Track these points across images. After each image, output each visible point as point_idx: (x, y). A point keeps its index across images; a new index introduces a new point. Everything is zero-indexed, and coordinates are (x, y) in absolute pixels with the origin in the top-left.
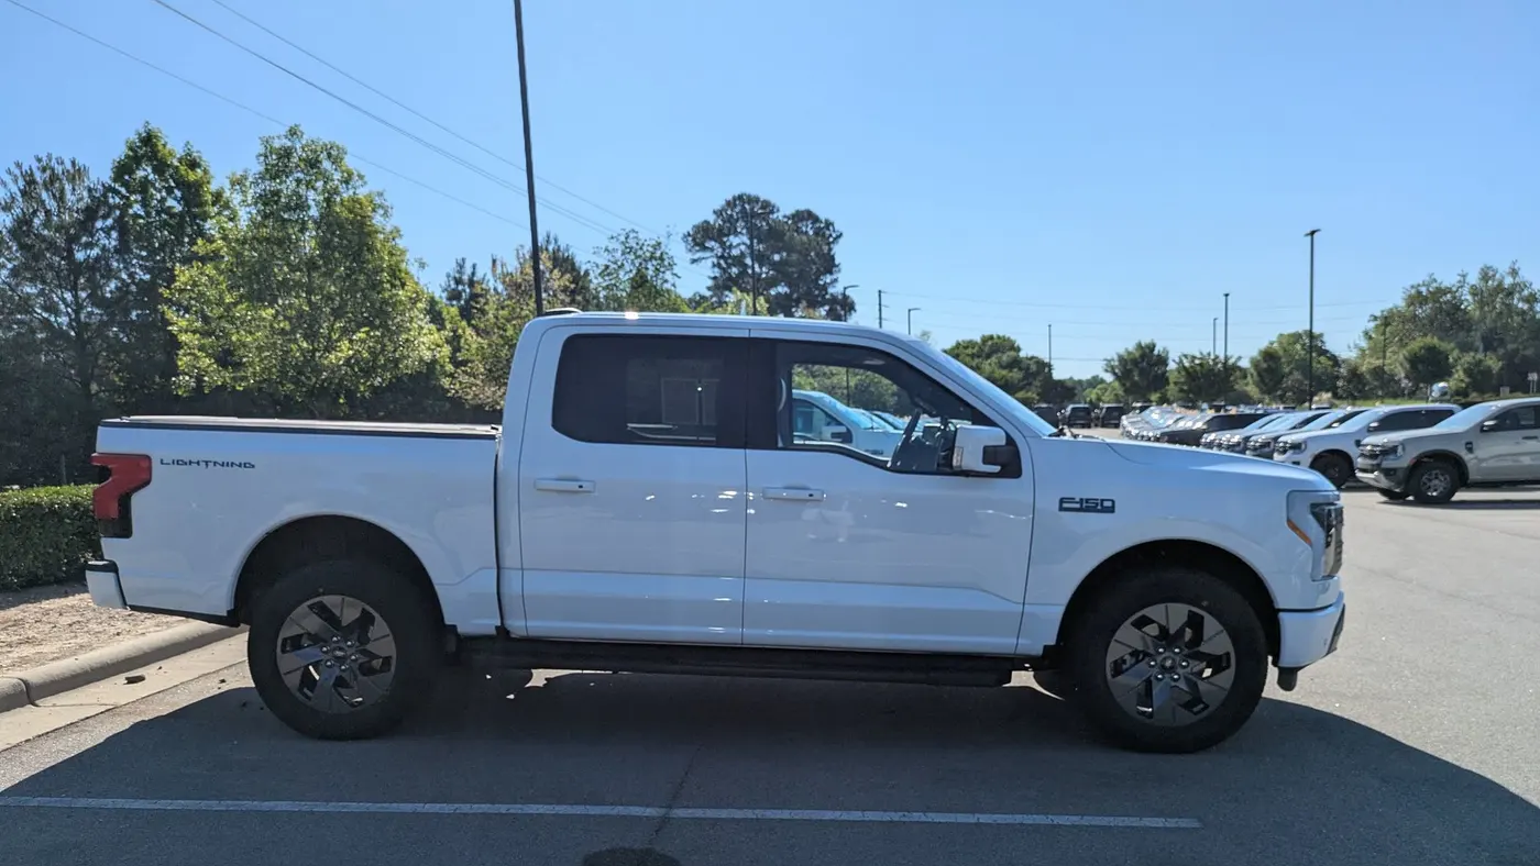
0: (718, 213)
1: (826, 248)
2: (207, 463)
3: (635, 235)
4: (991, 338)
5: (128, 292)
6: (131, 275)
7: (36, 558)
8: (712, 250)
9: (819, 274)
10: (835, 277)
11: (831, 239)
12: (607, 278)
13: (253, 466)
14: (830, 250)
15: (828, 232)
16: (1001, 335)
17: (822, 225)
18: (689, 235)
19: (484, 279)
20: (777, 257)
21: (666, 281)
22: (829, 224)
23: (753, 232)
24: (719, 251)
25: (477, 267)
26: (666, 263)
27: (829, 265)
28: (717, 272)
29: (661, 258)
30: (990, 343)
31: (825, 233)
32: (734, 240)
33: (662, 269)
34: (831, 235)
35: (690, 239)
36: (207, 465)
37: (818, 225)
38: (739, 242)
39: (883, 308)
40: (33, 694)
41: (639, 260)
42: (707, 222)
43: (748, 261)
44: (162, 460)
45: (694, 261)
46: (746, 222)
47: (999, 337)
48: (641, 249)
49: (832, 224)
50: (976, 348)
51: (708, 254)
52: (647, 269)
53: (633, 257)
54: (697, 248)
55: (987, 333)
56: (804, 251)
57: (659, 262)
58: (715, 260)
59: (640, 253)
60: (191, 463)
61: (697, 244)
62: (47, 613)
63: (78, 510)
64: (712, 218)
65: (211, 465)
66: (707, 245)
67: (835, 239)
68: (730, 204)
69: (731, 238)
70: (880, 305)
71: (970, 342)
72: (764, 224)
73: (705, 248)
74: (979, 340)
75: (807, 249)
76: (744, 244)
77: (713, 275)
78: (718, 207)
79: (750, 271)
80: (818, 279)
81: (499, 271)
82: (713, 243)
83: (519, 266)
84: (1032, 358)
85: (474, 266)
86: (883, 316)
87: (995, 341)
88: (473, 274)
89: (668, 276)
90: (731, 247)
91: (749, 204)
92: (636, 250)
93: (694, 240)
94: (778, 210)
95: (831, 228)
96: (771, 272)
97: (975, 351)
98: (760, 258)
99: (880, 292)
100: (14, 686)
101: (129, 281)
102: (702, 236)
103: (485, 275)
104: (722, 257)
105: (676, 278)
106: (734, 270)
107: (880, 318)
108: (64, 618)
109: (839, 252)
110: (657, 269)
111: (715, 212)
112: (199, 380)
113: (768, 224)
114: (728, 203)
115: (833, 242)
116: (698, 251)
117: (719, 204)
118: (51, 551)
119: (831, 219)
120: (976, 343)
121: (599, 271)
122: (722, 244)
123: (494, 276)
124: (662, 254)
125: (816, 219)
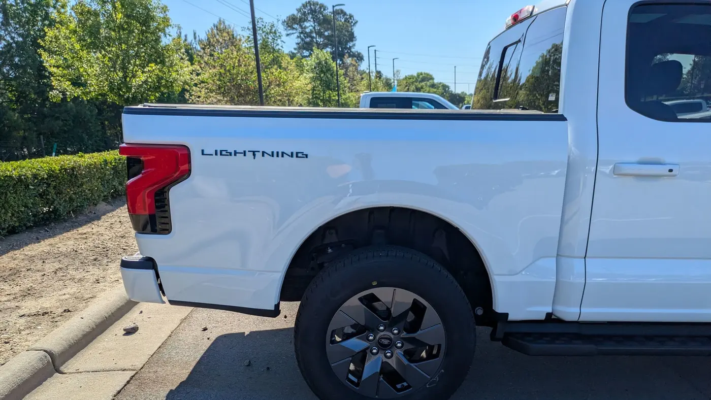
0: (299, 10)
1: (350, 29)
2: (254, 153)
3: (261, 20)
4: (421, 74)
5: (12, 48)
6: (12, 38)
7: (13, 215)
8: (296, 29)
9: (347, 42)
10: (354, 43)
11: (352, 24)
12: (248, 43)
13: (307, 156)
14: (352, 29)
15: (350, 21)
16: (426, 72)
17: (348, 17)
18: (285, 21)
19: (191, 43)
20: (326, 34)
21: (278, 44)
22: (351, 16)
23: (316, 19)
24: (300, 30)
25: (188, 36)
26: (278, 35)
27: (352, 37)
28: (299, 40)
29: (275, 33)
30: (421, 76)
31: (350, 20)
32: (307, 24)
33: (276, 38)
34: (352, 22)
35: (285, 23)
36: (254, 155)
37: (345, 16)
38: (309, 25)
39: (377, 59)
40: (57, 363)
41: (264, 34)
42: (294, 15)
43: (314, 35)
44: (203, 151)
45: (288, 35)
46: (313, 15)
47: (425, 74)
48: (265, 28)
49: (352, 16)
50: (415, 79)
51: (294, 31)
52: (268, 38)
53: (261, 32)
54: (289, 28)
55: (420, 71)
56: (341, 29)
57: (274, 34)
58: (298, 34)
59: (264, 30)
60: (236, 153)
61: (289, 26)
62: (31, 259)
63: (38, 179)
64: (295, 13)
65: (258, 155)
66: (294, 27)
67: (354, 24)
68: (304, 6)
69: (305, 23)
70: (375, 57)
71: (412, 76)
72: (321, 16)
73: (294, 28)
74: (416, 75)
75: (342, 29)
76: (312, 26)
77: (297, 42)
78: (298, 7)
79: (315, 40)
80: (346, 44)
81: (197, 39)
82: (296, 26)
83: (206, 36)
84: (440, 83)
85: (186, 36)
86: (377, 63)
87: (424, 75)
88: (186, 40)
89: (279, 41)
90: (305, 28)
91: (313, 6)
92: (263, 29)
93: (287, 24)
94: (328, 9)
95: (352, 18)
96: (325, 41)
97: (414, 80)
98: (320, 34)
99: (375, 50)
100: (41, 360)
101: (12, 41)
102: (292, 22)
103: (192, 41)
104: (301, 33)
105: (283, 43)
106: (308, 40)
107: (376, 64)
108: (48, 266)
109: (356, 30)
110: (273, 38)
111: (297, 10)
112: (64, 93)
113: (323, 16)
114: (303, 5)
115: (353, 25)
116: (289, 30)
117: (299, 5)
118: (23, 209)
119: (353, 14)
120: (414, 76)
121: (245, 39)
122: (301, 26)
123: (195, 41)
124: (275, 31)
125: (345, 14)
